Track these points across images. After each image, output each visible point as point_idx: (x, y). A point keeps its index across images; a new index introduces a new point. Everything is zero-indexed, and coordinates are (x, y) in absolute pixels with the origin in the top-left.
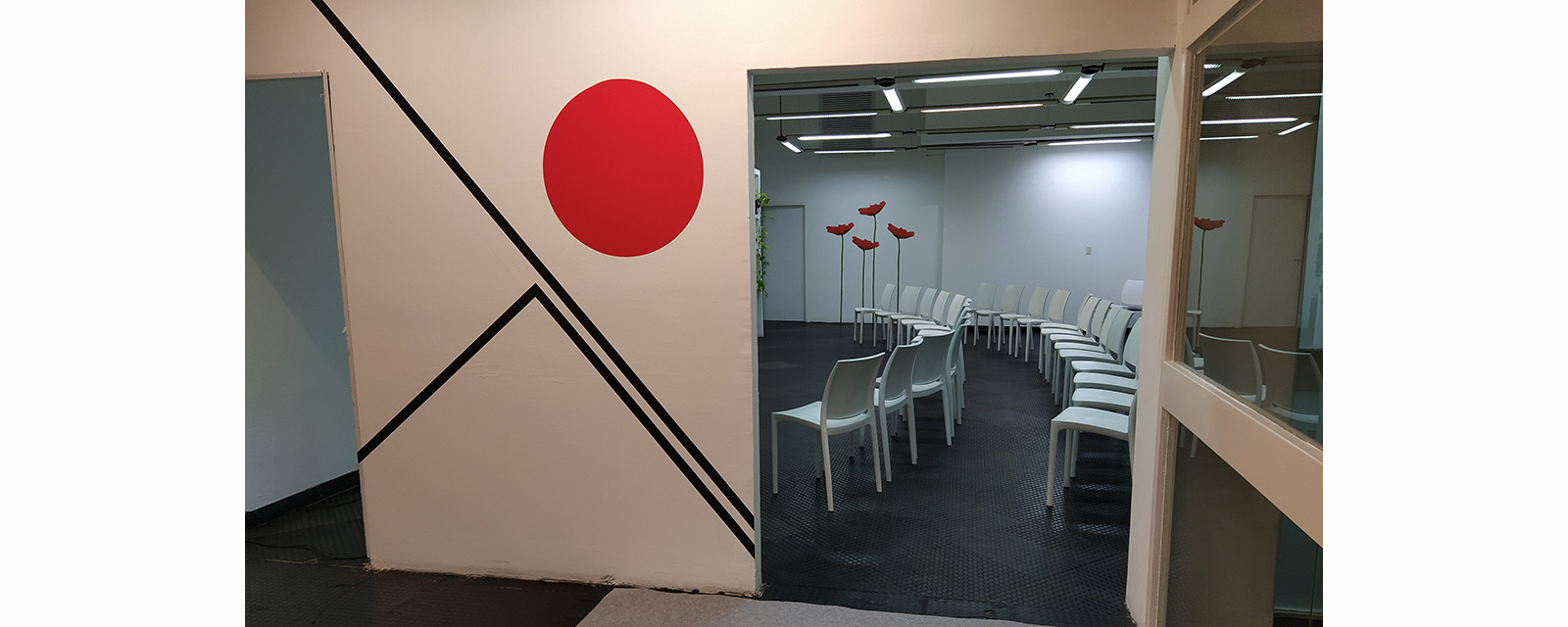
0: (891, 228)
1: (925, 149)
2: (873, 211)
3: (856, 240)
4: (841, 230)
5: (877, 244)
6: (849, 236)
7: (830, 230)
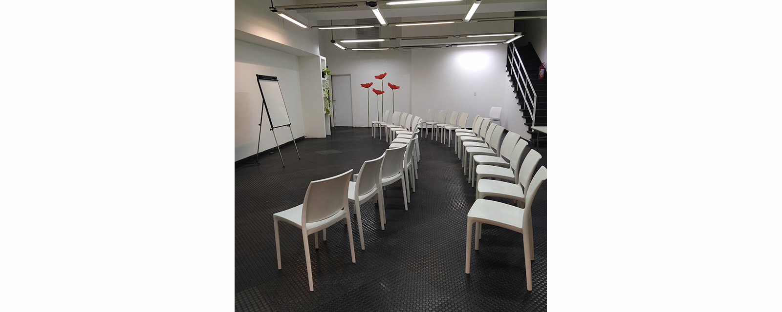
0: (389, 84)
1: (402, 48)
2: (381, 77)
3: (374, 90)
4: (367, 86)
5: (384, 92)
6: (371, 88)
7: (363, 85)
